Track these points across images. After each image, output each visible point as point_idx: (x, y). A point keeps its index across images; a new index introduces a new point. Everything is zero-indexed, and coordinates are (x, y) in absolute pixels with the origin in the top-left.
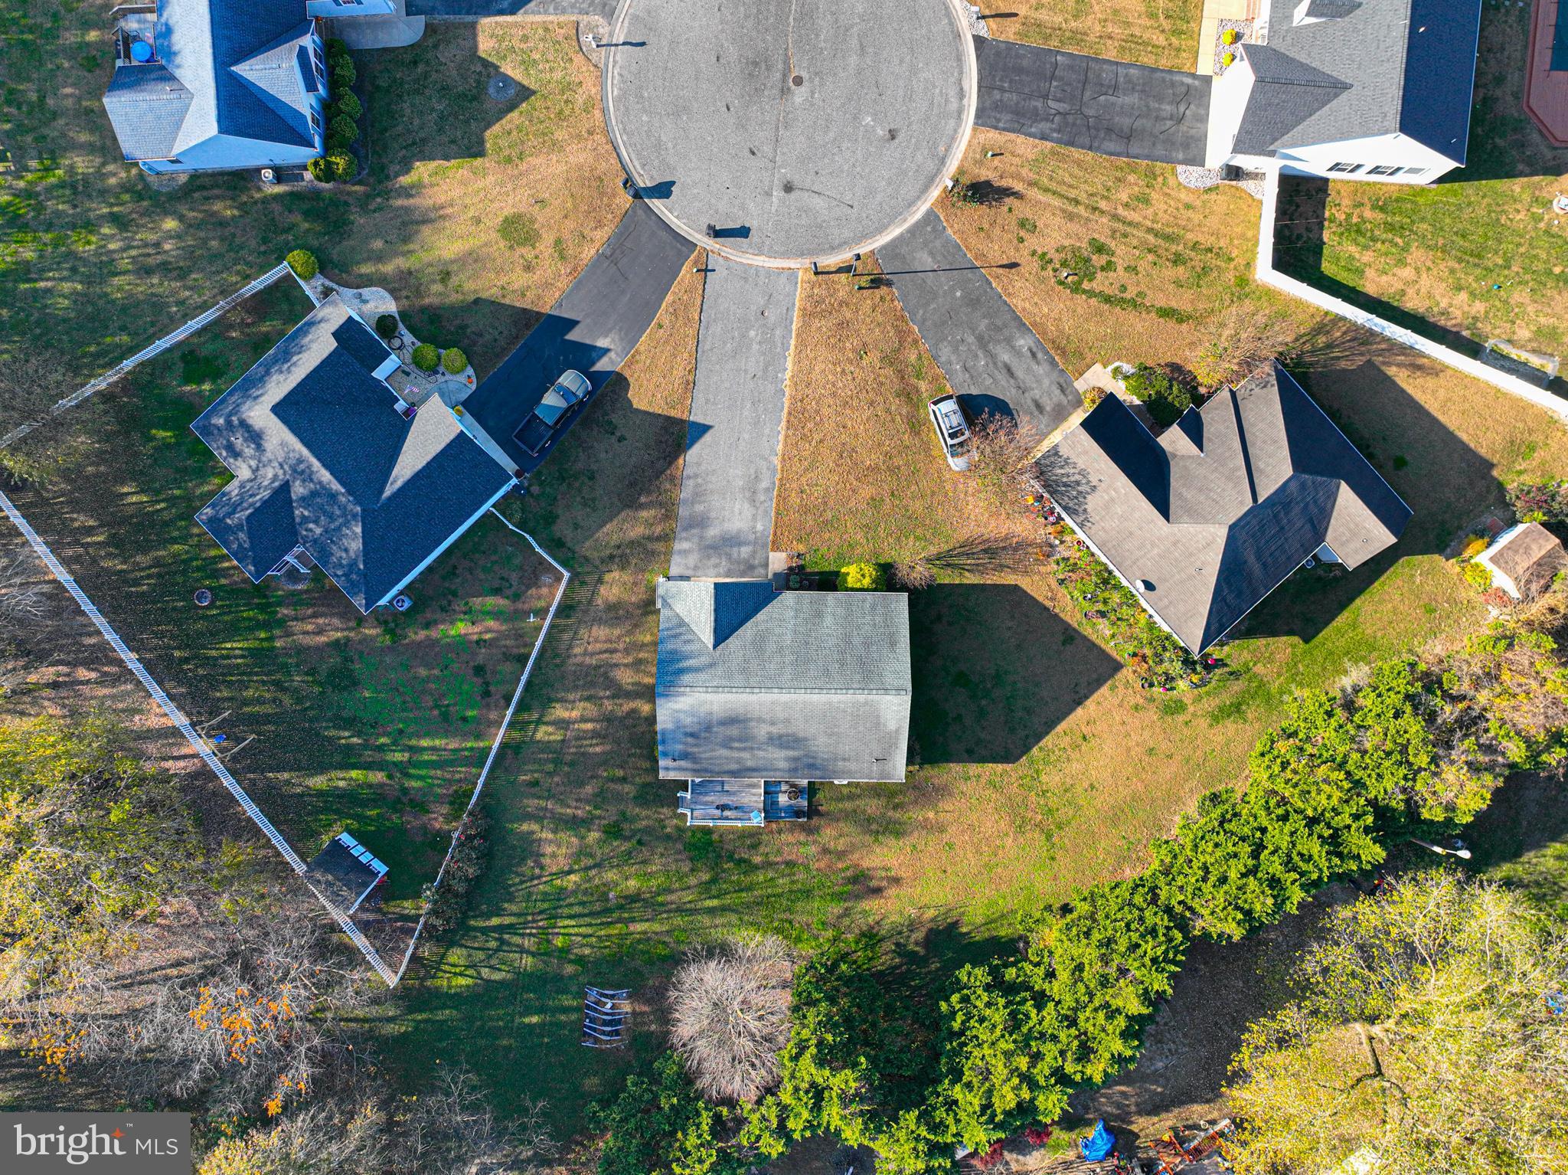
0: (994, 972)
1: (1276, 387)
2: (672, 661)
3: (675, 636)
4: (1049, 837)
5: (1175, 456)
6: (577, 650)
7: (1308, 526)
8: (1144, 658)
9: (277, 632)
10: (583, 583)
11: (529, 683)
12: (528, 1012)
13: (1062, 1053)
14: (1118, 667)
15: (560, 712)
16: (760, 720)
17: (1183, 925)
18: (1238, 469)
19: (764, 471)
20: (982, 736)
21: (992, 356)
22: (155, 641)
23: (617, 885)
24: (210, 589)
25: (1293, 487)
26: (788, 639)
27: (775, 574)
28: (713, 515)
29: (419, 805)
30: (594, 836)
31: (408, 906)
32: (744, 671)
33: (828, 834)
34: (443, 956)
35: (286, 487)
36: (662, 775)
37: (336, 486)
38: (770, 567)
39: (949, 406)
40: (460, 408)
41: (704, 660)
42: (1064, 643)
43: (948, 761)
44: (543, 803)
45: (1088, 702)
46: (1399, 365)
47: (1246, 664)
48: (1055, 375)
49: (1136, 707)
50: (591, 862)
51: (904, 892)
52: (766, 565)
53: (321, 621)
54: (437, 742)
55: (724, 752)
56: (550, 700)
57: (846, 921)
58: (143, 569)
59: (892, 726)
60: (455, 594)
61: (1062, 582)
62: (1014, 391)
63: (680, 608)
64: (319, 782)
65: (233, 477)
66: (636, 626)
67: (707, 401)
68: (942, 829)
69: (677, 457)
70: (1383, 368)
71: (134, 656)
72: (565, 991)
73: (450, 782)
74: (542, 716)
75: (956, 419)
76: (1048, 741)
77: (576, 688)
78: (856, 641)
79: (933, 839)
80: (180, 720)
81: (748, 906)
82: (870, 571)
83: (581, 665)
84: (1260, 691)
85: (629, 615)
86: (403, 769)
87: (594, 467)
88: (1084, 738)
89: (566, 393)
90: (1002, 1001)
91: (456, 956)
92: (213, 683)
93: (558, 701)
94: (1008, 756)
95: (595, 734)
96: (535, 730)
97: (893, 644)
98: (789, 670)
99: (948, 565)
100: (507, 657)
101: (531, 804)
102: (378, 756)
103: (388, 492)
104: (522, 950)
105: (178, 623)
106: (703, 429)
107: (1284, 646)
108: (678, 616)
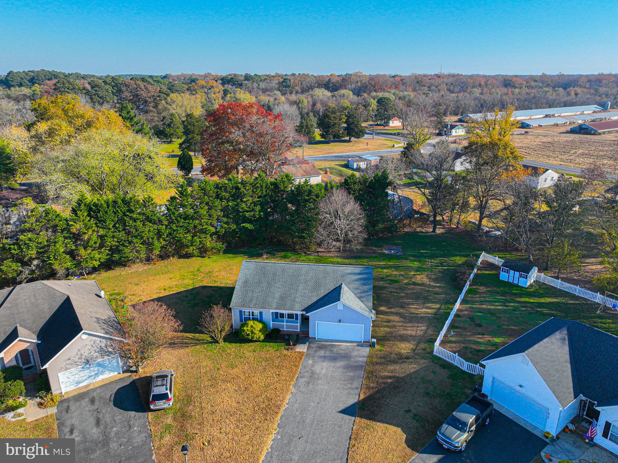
2: (365, 280)
3: (363, 292)
4: (198, 270)
6: (423, 328)
10: (424, 350)
12: (425, 252)
15: (429, 311)
19: (302, 386)
20: (213, 292)
21: (105, 433)
23: (392, 271)
26: (301, 287)
27: (305, 343)
28: (341, 370)
29: (494, 292)
30: (405, 281)
38: (306, 347)
41: (347, 279)
44: (431, 289)
48: (66, 417)
49: (133, 295)
50: (405, 276)
52: (309, 347)
54: (493, 307)
56: (435, 314)
62: (104, 411)
64: (550, 300)
67: (340, 427)
69: (365, 399)
72: (411, 255)
73: (481, 297)
74: (438, 310)
77: (421, 317)
78: (265, 285)
83: (420, 323)
85: (394, 337)
86: (508, 301)
87: (427, 399)
88: (165, 289)
91: (460, 262)
93: (430, 314)
94: (204, 287)
95: (409, 304)
96: (440, 307)
99: (199, 340)
100: (464, 328)
101: (436, 289)
102: (523, 304)
104: (431, 262)
106: (344, 412)
108: (362, 302)
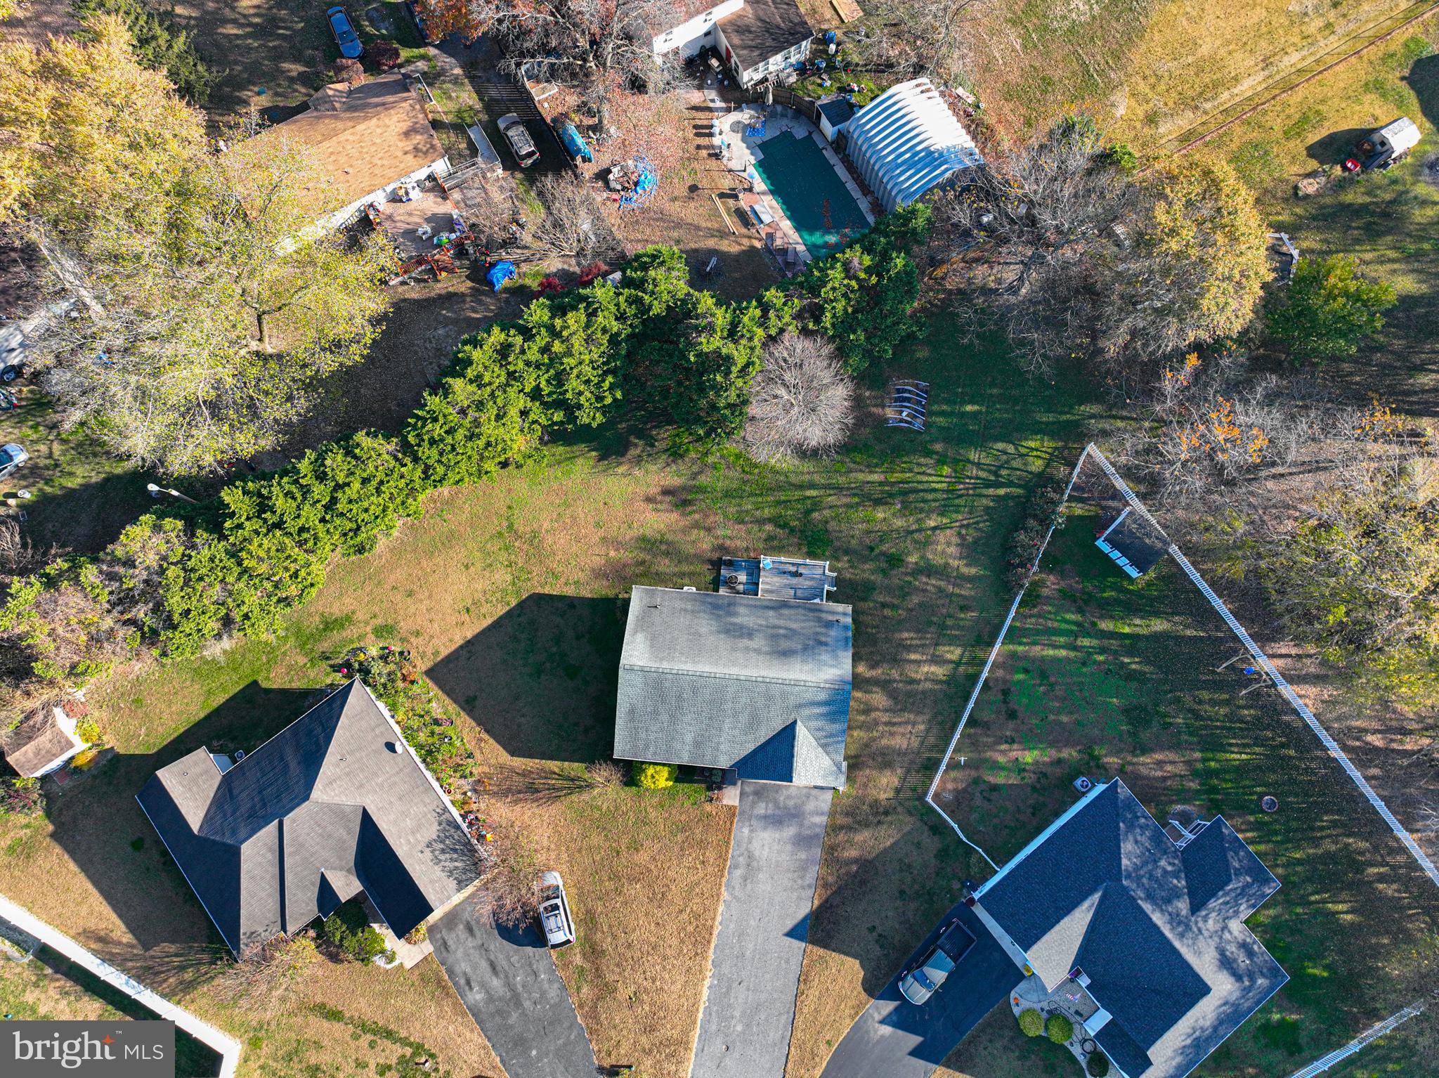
0: (572, 418)
1: (242, 931)
2: (835, 713)
3: (831, 736)
4: (510, 526)
5: (349, 871)
6: (922, 727)
7: (236, 792)
8: (404, 678)
9: (1200, 766)
10: (914, 790)
11: (967, 699)
12: (974, 415)
13: (523, 352)
14: (430, 673)
15: (939, 671)
16: (758, 651)
17: (406, 447)
18: (291, 854)
19: (738, 886)
20: (559, 619)
21: (509, 985)
22: (1313, 765)
23: (894, 515)
24: (1262, 811)
25: (242, 833)
26: (727, 724)
27: (735, 784)
28: (789, 847)
29: (1069, 598)
30: (912, 559)
31: (1078, 510)
32: (769, 698)
33: (705, 544)
34: (1047, 466)
35: (1195, 908)
36: (849, 609)
37: (1147, 907)
38: (738, 792)
39: (556, 937)
40: (1026, 974)
41: (807, 712)
42: (475, 698)
43: (593, 599)
44: (957, 591)
45: (461, 642)
46: (120, 943)
47: (313, 666)
48: (450, 961)
49: (418, 634)
50: (916, 536)
51: (642, 490)
52: (742, 794)
53: (1159, 774)
54: (1051, 652)
55: (794, 626)
56: (948, 683)
57: (695, 469)
58: (1329, 836)
59: (640, 637)
60: (1034, 788)
61: (470, 756)
62: (492, 947)
63: (826, 762)
64: (1159, 625)
65: (1246, 922)
66: (867, 746)
67: (787, 961)
68: (604, 540)
69: (820, 907)
70: (134, 942)
71: (1333, 754)
72: (941, 428)
73: (1039, 616)
74: (955, 669)
75: (550, 923)
76: (501, 610)
77: (924, 692)
78: (665, 717)
79: (613, 533)
80: (1288, 691)
81: (780, 488)
82: (646, 781)
83: (919, 713)
84: (304, 639)
85: (873, 757)
86: (1083, 630)
87: (899, 903)
88: (468, 610)
89: (924, 981)
90: (569, 395)
91: (1037, 465)
92: (1257, 724)
93: (941, 682)
94: (538, 600)
95: (909, 649)
96: (962, 656)
97: (632, 711)
98: (729, 696)
99: (573, 780)
100: (986, 726)
101: (966, 591)
102: (1106, 642)
103: (1096, 897)
104: (978, 465)
105: (1292, 781)
106: (792, 933)
107: (276, 679)
108: (827, 754)
